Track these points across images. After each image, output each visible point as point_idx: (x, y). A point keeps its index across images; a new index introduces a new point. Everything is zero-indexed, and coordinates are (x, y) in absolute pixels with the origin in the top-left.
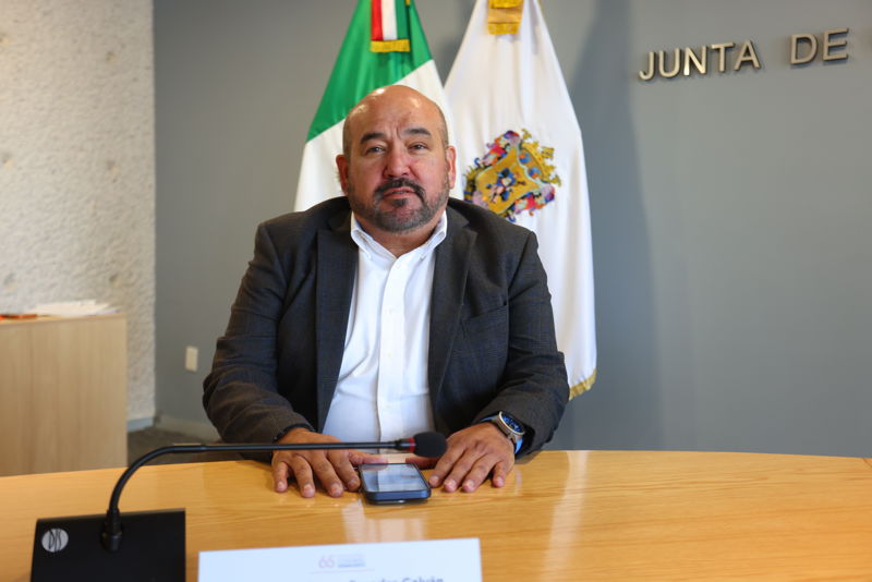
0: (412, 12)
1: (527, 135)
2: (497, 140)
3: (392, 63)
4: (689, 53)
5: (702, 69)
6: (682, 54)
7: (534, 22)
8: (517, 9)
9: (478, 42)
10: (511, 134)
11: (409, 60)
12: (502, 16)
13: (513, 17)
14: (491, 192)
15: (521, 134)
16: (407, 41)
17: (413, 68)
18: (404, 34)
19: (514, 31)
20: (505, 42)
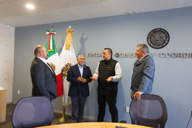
0: (55, 46)
1: (71, 64)
2: (66, 64)
3: (51, 53)
4: (93, 54)
5: (94, 56)
6: (92, 54)
7: (72, 49)
8: (70, 47)
9: (64, 50)
10: (68, 64)
11: (54, 52)
12: (68, 47)
13: (69, 48)
14: (66, 72)
15: (70, 64)
16: (54, 50)
17: (55, 54)
18: (53, 49)
19: (69, 49)
20: (68, 51)
